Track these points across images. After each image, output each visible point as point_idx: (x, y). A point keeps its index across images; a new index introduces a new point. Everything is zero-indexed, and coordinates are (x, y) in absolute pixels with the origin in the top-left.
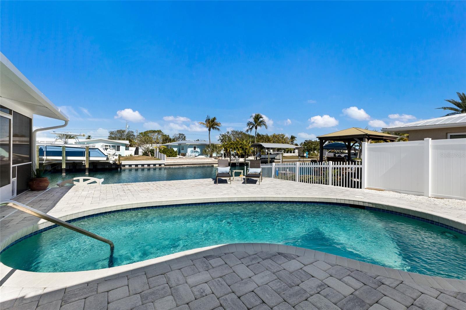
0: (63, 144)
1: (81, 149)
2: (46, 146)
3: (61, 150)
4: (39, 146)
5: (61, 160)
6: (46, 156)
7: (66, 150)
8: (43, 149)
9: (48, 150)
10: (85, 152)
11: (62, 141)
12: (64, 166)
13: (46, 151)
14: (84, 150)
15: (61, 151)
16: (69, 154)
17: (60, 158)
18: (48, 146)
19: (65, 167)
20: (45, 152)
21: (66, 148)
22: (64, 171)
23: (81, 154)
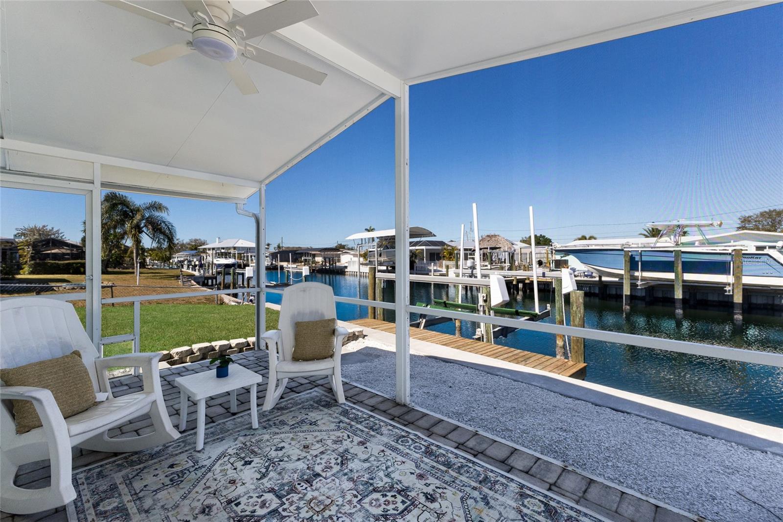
0: (673, 245)
1: (719, 256)
2: (641, 251)
3: (672, 259)
4: (629, 251)
5: (672, 281)
6: (641, 270)
7: (683, 260)
8: (634, 258)
9: (644, 259)
10: (730, 263)
11: (671, 239)
12: (679, 294)
13: (641, 261)
14: (728, 258)
15: (673, 261)
16: (690, 267)
17: (671, 276)
18: (645, 251)
19: (681, 297)
20: (640, 263)
21: (684, 255)
22: (678, 305)
23: (721, 267)
